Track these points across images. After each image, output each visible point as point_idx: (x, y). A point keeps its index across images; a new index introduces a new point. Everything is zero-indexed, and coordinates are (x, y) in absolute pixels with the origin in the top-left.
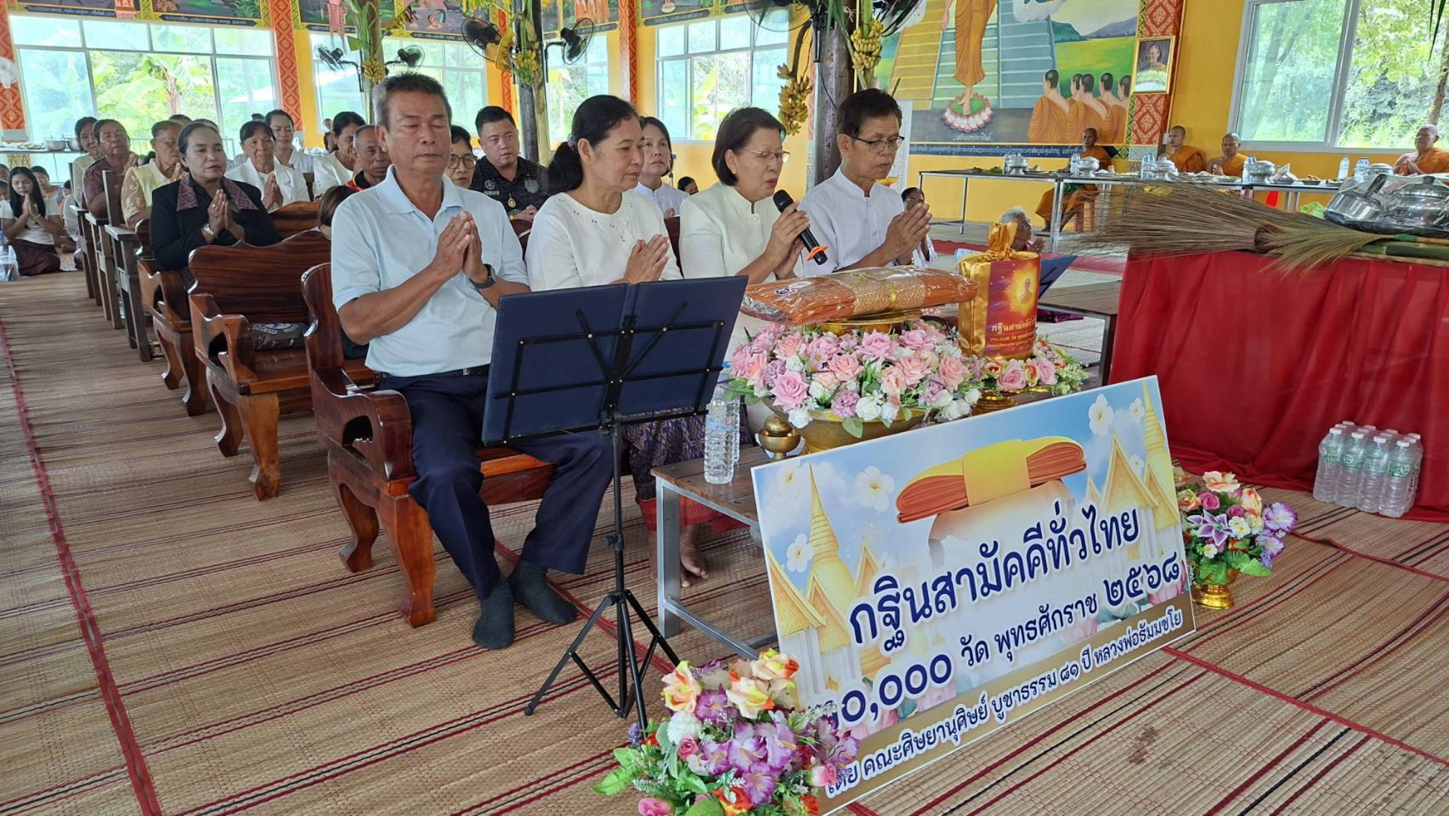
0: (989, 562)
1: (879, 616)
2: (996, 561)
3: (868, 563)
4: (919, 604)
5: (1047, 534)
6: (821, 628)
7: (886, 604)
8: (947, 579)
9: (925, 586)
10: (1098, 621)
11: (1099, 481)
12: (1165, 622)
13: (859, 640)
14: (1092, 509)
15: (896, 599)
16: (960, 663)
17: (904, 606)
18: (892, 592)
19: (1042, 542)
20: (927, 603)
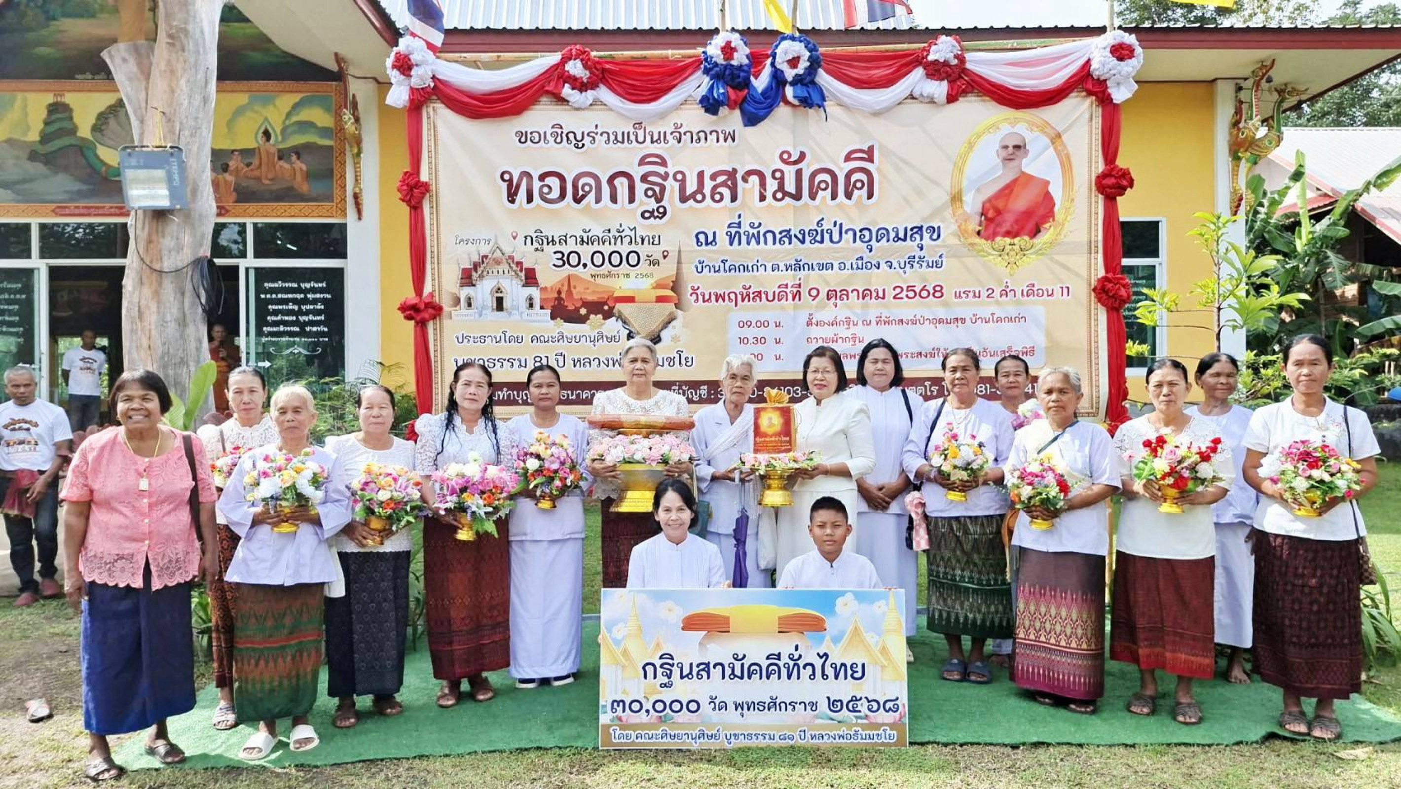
0: (738, 665)
1: (660, 671)
2: (742, 665)
3: (658, 644)
4: (686, 672)
5: (785, 659)
6: (624, 667)
7: (666, 666)
8: (708, 665)
9: (691, 664)
10: (817, 717)
11: (836, 640)
12: (878, 735)
13: (645, 677)
14: (826, 654)
15: (672, 665)
16: (706, 708)
17: (676, 671)
18: (670, 662)
19: (781, 663)
20: (691, 673)
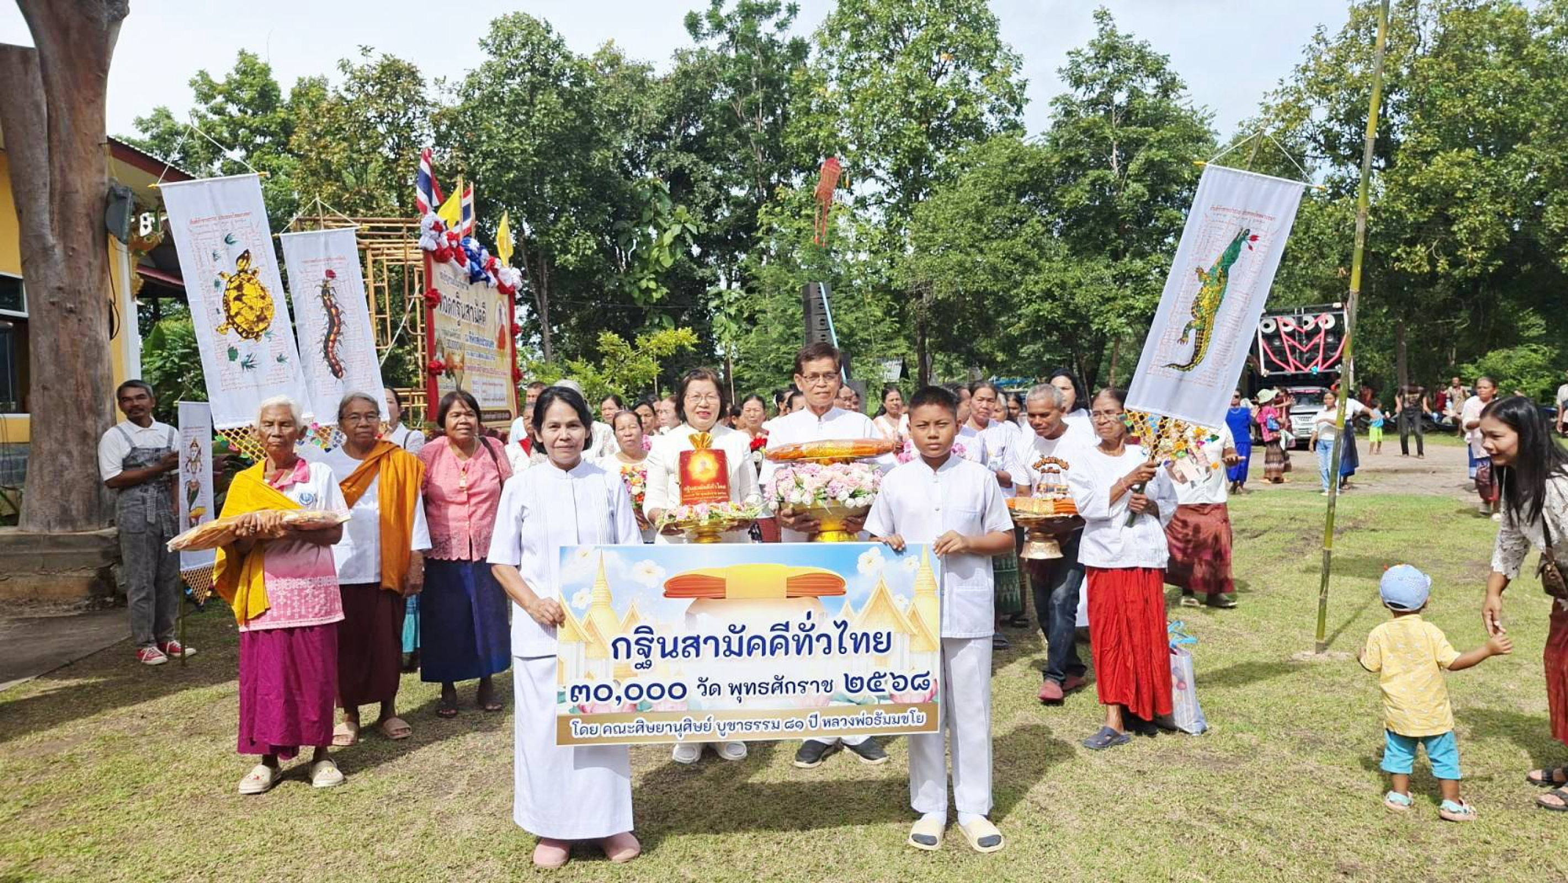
0: (735, 638)
1: (634, 648)
2: (741, 639)
3: (633, 615)
4: (669, 648)
5: (794, 630)
6: (588, 644)
7: (642, 642)
8: (697, 639)
9: (676, 639)
10: (831, 699)
11: (857, 605)
12: (904, 718)
13: (616, 656)
14: (844, 623)
15: (651, 641)
16: (694, 693)
17: (656, 648)
18: (649, 636)
19: (789, 635)
20: (675, 649)
